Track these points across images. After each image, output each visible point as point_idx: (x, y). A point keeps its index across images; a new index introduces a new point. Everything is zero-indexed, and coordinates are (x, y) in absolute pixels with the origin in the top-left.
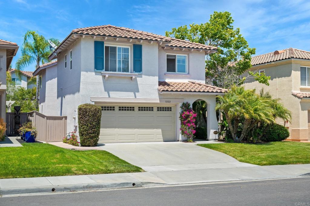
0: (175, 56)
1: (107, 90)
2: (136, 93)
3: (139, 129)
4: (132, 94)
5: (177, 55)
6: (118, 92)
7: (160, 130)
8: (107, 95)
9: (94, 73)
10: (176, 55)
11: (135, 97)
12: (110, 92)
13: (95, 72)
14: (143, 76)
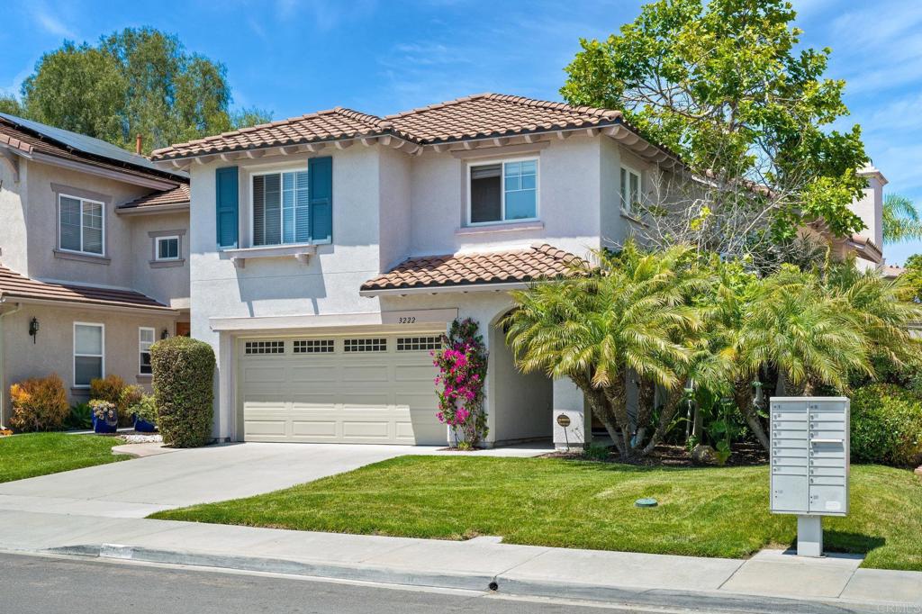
0: (498, 167)
1: (248, 296)
2: (319, 300)
3: (346, 405)
4: (307, 303)
5: (504, 161)
6: (272, 301)
7: (404, 411)
8: (248, 310)
9: (217, 255)
10: (500, 165)
11: (317, 311)
12: (255, 303)
13: (221, 252)
14: (337, 248)
